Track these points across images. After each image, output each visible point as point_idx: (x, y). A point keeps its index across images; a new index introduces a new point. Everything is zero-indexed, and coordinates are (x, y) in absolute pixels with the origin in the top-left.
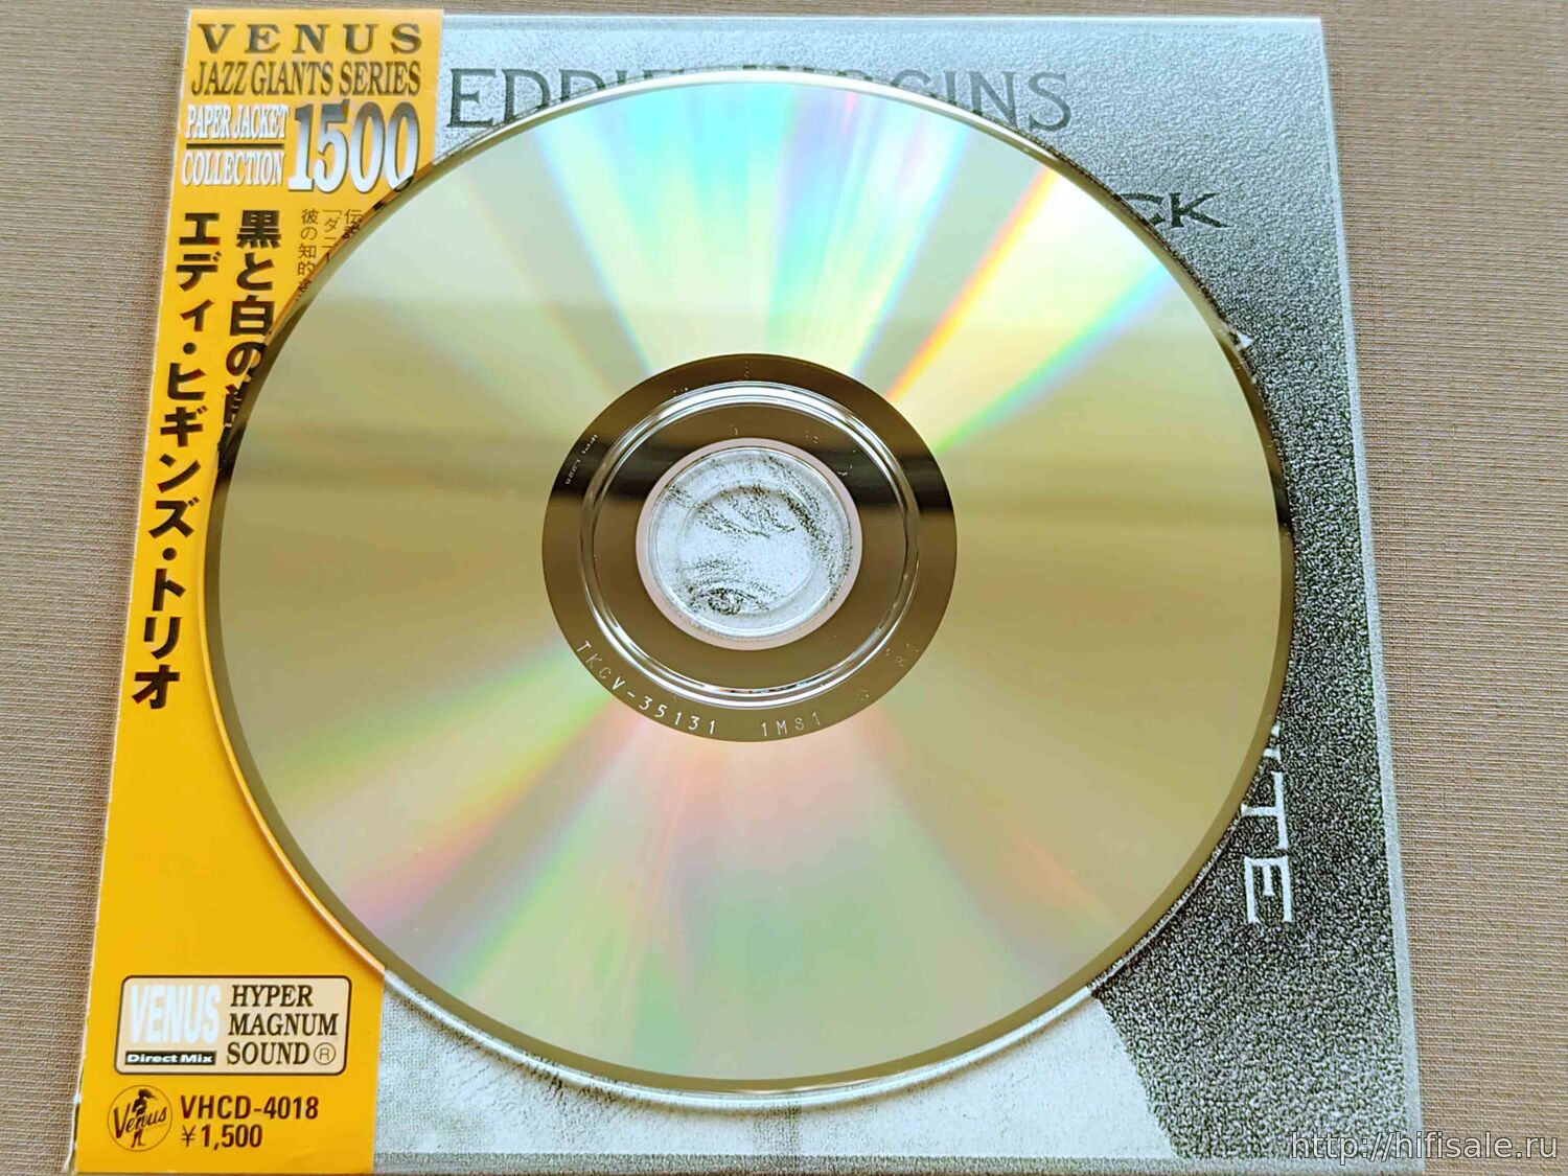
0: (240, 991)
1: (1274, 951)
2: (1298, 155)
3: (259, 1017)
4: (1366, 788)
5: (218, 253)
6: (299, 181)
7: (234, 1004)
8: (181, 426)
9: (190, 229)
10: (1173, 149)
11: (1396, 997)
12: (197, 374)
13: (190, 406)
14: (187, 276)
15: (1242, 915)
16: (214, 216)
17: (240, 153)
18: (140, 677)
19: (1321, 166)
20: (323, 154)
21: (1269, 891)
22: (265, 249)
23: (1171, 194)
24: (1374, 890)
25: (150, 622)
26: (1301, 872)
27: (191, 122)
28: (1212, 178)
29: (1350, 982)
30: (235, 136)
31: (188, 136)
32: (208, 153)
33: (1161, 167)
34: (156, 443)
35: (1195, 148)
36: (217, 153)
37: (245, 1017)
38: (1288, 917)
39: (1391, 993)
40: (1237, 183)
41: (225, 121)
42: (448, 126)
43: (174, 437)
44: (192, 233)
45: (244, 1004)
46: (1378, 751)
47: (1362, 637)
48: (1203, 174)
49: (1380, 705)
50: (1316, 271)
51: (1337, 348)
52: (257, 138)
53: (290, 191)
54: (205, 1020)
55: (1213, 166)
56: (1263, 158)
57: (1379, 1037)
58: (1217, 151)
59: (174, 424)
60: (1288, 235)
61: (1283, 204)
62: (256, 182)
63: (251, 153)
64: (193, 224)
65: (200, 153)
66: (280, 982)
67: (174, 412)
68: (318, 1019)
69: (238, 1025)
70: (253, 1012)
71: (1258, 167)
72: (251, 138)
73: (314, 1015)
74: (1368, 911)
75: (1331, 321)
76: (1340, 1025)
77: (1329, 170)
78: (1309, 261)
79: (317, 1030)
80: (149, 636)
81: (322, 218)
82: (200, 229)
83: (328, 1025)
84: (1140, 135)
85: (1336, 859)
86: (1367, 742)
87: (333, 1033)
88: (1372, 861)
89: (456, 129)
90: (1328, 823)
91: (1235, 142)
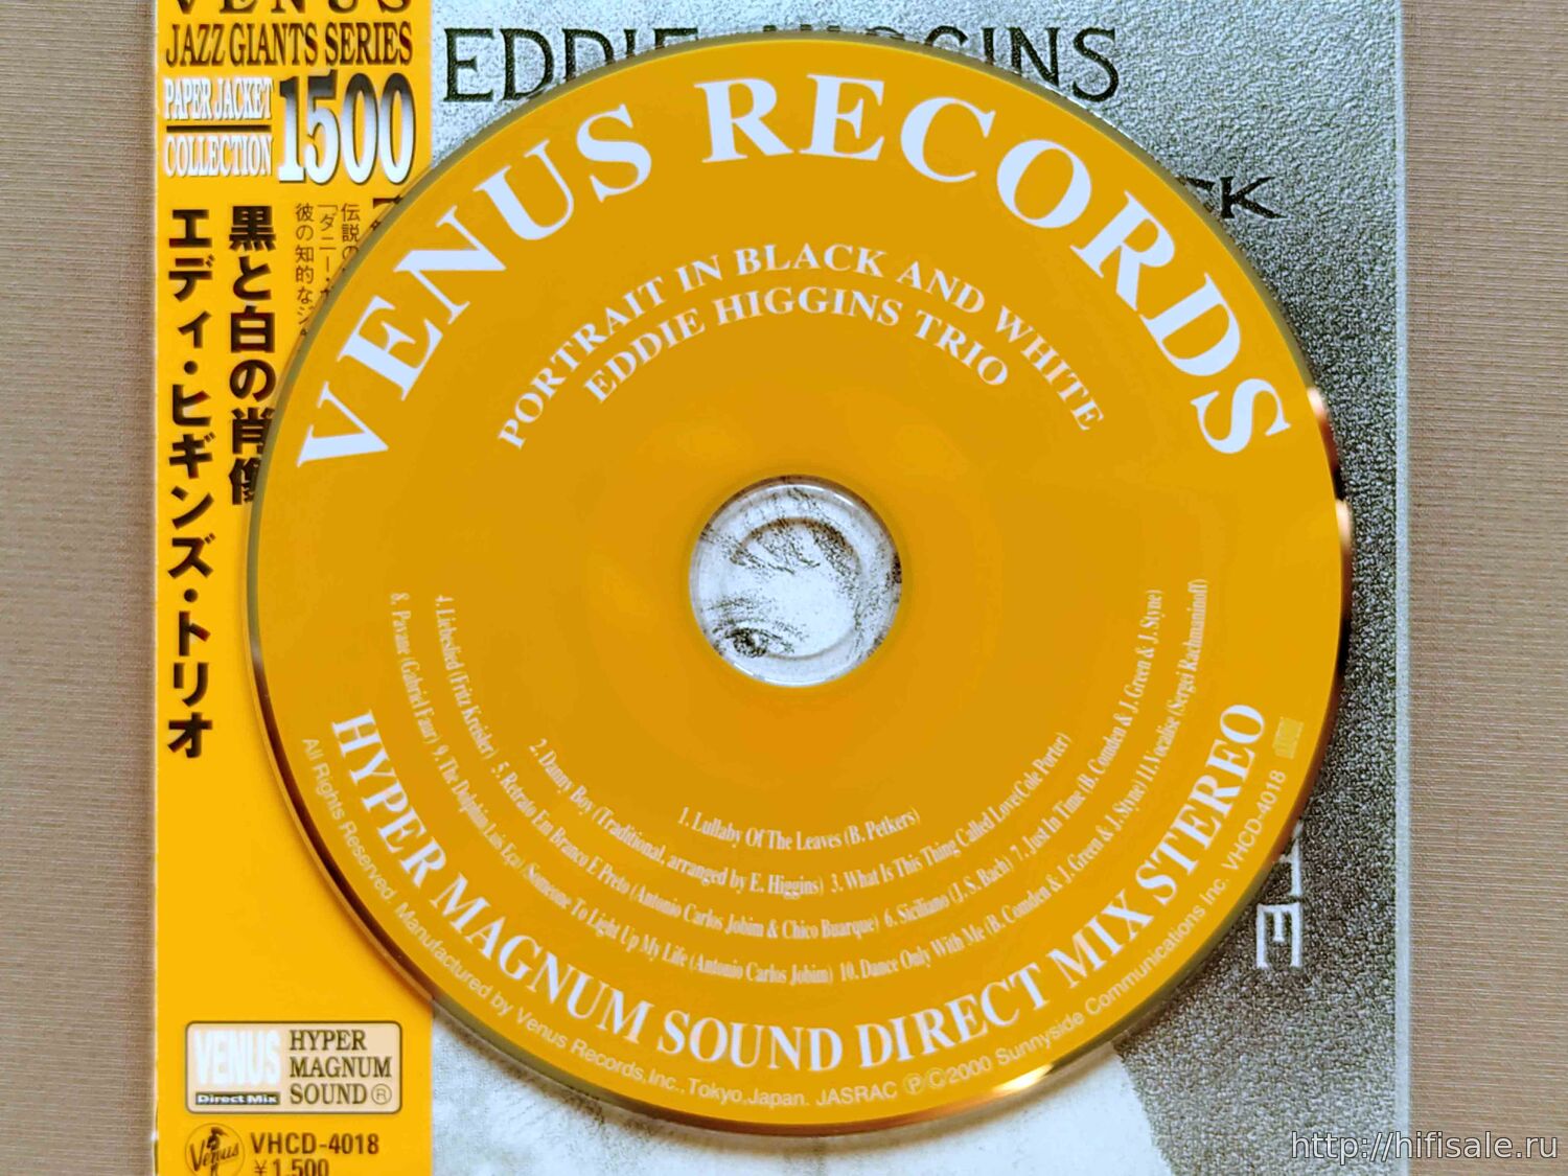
0: (298, 1035)
1: (1280, 995)
2: (1362, 130)
3: (317, 1061)
4: (1380, 836)
5: (211, 257)
6: (290, 171)
7: (293, 1048)
8: (189, 455)
9: (178, 229)
10: (1227, 123)
11: (1392, 1038)
12: (200, 397)
13: (197, 432)
14: (180, 284)
15: (1251, 961)
16: (202, 214)
17: (225, 136)
18: (174, 725)
19: (1386, 143)
20: (313, 137)
21: (1279, 937)
22: (260, 252)
23: (1222, 179)
24: (1381, 935)
25: (178, 670)
26: (1311, 918)
27: (169, 99)
28: (1268, 159)
29: (1350, 1024)
30: (218, 117)
31: (167, 116)
32: (191, 137)
33: (1214, 146)
34: (166, 475)
35: (1252, 122)
36: (201, 137)
37: (304, 1061)
38: (1296, 962)
39: (1389, 1034)
40: (1294, 164)
41: (205, 98)
42: (446, 100)
43: (183, 468)
44: (181, 233)
45: (302, 1048)
46: (1396, 796)
47: (1389, 678)
48: (1258, 153)
49: (1402, 750)
50: (1372, 270)
51: (1388, 361)
52: (241, 119)
53: (282, 182)
54: (267, 1064)
55: (1269, 144)
56: (1323, 135)
57: (1375, 1076)
58: (1275, 126)
59: (182, 453)
60: (1345, 227)
61: (1342, 189)
62: (244, 172)
63: (236, 137)
64: (182, 223)
65: (182, 137)
66: (334, 1028)
67: (180, 439)
68: (373, 1061)
69: (298, 1069)
70: (311, 1056)
71: (1318, 144)
72: (234, 119)
73: (369, 1058)
74: (1373, 956)
75: (1384, 328)
76: (1338, 1064)
77: (1394, 148)
78: (1365, 258)
79: (373, 1072)
80: (178, 682)
81: (317, 214)
82: (190, 228)
83: (382, 1069)
84: (1192, 106)
85: (1347, 906)
86: (1385, 790)
87: (388, 1075)
88: (1382, 907)
89: (454, 103)
90: (1341, 869)
91: (1295, 114)
